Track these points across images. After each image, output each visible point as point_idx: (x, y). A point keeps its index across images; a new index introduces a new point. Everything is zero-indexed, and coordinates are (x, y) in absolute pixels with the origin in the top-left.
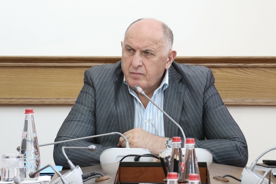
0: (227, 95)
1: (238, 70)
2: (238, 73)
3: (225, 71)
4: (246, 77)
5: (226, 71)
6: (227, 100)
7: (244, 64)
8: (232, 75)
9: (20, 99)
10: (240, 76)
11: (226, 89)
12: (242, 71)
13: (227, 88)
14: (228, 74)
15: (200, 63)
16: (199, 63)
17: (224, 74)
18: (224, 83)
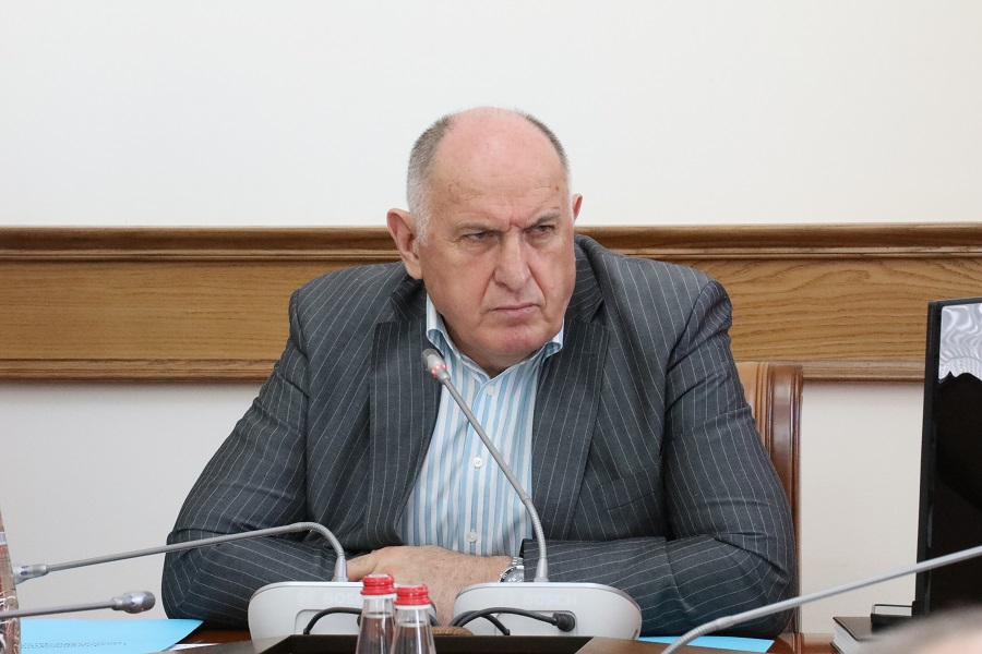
0: (908, 347)
1: (943, 268)
2: (942, 276)
3: (899, 269)
4: (968, 289)
5: (902, 269)
6: (909, 365)
7: (963, 249)
8: (922, 283)
9: (257, 362)
10: (951, 287)
11: (906, 329)
12: (954, 269)
13: (908, 324)
14: (911, 281)
15: (820, 247)
16: (816, 246)
17: (898, 280)
18: (899, 309)
